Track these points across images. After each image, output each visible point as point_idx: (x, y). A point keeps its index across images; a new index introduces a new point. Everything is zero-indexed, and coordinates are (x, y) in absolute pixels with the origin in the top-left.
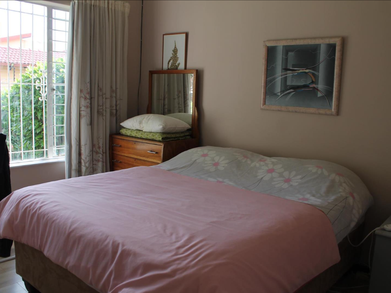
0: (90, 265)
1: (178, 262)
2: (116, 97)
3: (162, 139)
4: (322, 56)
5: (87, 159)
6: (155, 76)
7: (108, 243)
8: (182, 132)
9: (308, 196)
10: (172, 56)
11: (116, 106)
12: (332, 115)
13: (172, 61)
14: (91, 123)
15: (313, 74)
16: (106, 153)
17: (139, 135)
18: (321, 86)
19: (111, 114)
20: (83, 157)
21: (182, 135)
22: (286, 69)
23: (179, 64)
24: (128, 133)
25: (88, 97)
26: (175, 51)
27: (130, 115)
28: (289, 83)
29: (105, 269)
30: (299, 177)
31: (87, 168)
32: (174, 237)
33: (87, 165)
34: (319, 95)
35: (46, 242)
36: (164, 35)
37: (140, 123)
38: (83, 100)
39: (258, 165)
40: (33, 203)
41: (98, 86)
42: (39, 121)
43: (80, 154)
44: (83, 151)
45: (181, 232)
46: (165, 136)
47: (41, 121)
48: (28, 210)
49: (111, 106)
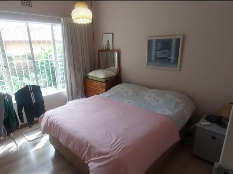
0: (78, 149)
1: (112, 152)
2: (85, 63)
3: (105, 81)
4: (174, 44)
5: (75, 90)
6: (101, 53)
7: (84, 141)
8: (113, 77)
9: (166, 110)
10: (107, 43)
11: (85, 66)
12: (177, 71)
13: (107, 46)
14: (75, 75)
15: (169, 53)
16: (82, 86)
17: (95, 79)
18: (172, 58)
19: (83, 70)
20: (73, 89)
21: (113, 78)
22: (157, 50)
23: (110, 47)
24: (91, 78)
25: (73, 64)
26: (108, 41)
27: (91, 70)
28: (158, 56)
29: (83, 152)
30: (162, 100)
31: (75, 93)
32: (110, 138)
33: (75, 92)
34: (172, 62)
35: (60, 136)
36: (103, 34)
37: (96, 74)
38: (71, 66)
39: (145, 93)
40: (53, 120)
41: (77, 59)
42: (53, 73)
43: (72, 88)
44: (73, 87)
45: (113, 135)
46: (106, 80)
47: (54, 73)
48: (52, 122)
49: (83, 67)
